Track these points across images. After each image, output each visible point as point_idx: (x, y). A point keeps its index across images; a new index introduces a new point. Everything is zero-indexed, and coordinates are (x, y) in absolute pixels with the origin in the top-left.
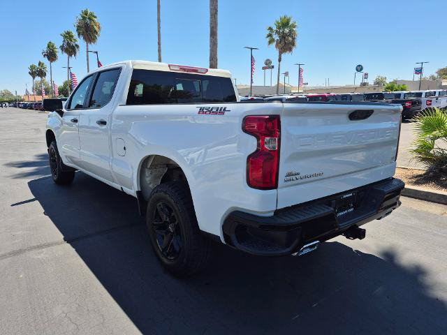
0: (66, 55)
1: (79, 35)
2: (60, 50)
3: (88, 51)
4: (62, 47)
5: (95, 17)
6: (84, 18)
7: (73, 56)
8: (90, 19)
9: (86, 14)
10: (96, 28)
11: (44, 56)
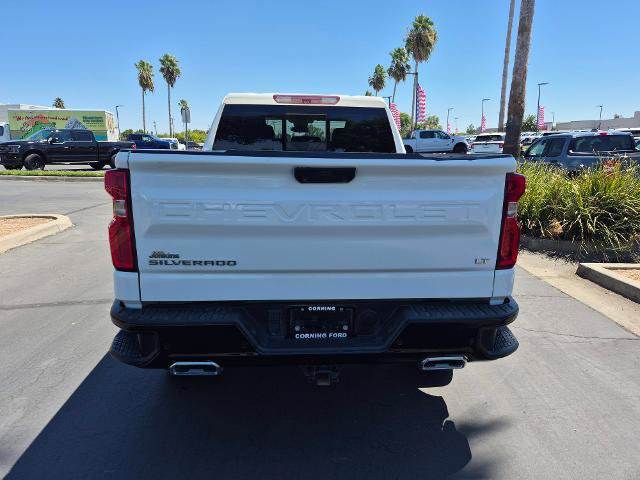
0: (393, 80)
1: (408, 51)
2: (387, 74)
3: (417, 74)
4: (390, 71)
5: (431, 24)
6: (416, 27)
7: (401, 81)
8: (424, 27)
9: (420, 22)
10: (431, 39)
11: (371, 84)
